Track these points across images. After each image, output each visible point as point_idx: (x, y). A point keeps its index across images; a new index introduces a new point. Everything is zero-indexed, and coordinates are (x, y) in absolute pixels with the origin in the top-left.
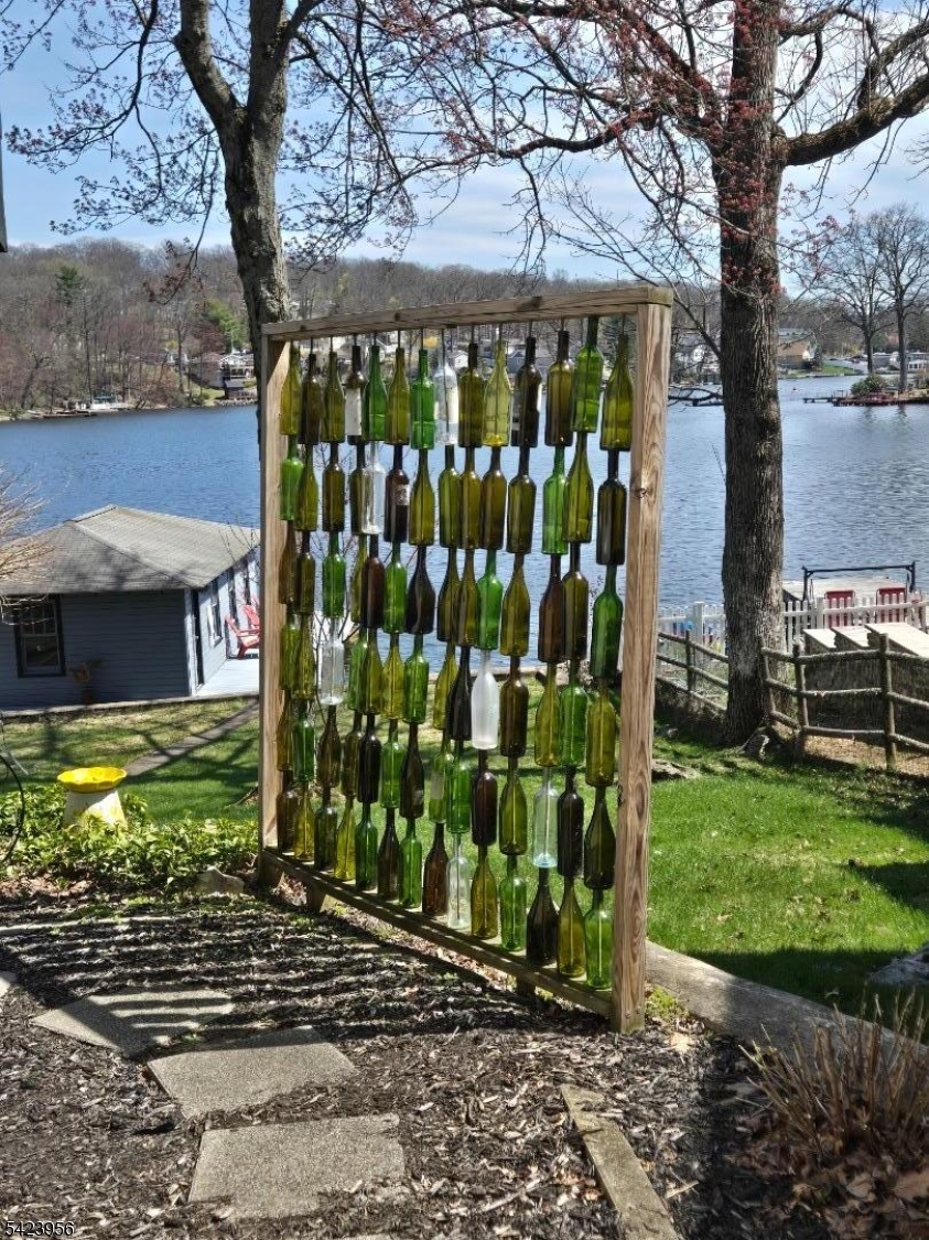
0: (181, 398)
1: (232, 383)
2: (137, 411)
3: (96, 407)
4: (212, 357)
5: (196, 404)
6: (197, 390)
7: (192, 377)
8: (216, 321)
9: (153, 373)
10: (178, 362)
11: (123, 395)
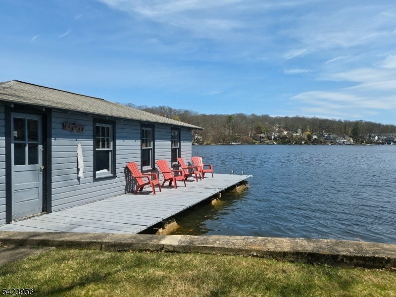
0: (251, 142)
1: (262, 140)
2: (241, 144)
3: (233, 143)
4: (258, 135)
5: (254, 144)
6: (254, 141)
7: (254, 139)
8: (260, 128)
9: (245, 137)
10: (251, 135)
11: (239, 141)
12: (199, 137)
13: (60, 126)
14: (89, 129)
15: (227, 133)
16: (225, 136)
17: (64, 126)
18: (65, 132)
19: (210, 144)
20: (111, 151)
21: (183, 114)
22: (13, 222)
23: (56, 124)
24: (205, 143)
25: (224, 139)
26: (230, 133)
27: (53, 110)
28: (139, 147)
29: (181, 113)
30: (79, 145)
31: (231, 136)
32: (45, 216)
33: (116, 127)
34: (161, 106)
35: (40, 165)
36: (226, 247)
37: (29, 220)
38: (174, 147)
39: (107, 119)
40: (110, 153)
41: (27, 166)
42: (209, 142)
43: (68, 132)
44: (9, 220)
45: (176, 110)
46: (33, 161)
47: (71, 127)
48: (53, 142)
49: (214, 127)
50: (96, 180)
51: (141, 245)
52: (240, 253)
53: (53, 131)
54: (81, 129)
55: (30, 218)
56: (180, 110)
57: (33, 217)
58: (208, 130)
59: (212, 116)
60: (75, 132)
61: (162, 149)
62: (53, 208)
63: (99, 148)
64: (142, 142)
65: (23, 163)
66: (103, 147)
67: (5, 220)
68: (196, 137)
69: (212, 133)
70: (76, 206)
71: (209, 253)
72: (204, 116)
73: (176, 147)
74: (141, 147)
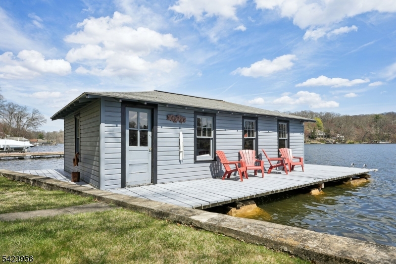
2: (391, 143)
11: (388, 140)
12: (341, 137)
13: (165, 118)
14: (190, 120)
15: (374, 132)
16: (371, 135)
17: (168, 118)
18: (169, 122)
19: (353, 143)
20: (212, 139)
21: (324, 117)
22: (126, 187)
23: (161, 116)
24: (347, 142)
25: (369, 138)
26: (376, 132)
27: (158, 105)
28: (241, 137)
29: (323, 115)
30: (181, 133)
31: (379, 135)
32: (152, 186)
33: (217, 118)
34: (303, 111)
35: (149, 147)
36: (253, 234)
37: (139, 187)
38: (281, 138)
39: (203, 110)
40: (211, 141)
41: (139, 147)
42: (351, 141)
43: (172, 122)
44: (123, 185)
45: (317, 113)
46: (144, 143)
47: (173, 118)
48: (159, 130)
49: (358, 127)
50: (196, 162)
51: (175, 217)
52: (268, 244)
53: (159, 121)
54: (182, 120)
55: (139, 186)
56: (321, 113)
57: (142, 185)
58: (351, 130)
59: (356, 117)
60: (178, 123)
61: (267, 139)
62: (158, 181)
63: (200, 135)
64: (245, 132)
65: (136, 145)
66: (204, 135)
67: (120, 185)
68: (338, 136)
69: (355, 132)
70: (179, 181)
71: (233, 237)
72: (348, 117)
73: (284, 138)
74: (243, 137)
